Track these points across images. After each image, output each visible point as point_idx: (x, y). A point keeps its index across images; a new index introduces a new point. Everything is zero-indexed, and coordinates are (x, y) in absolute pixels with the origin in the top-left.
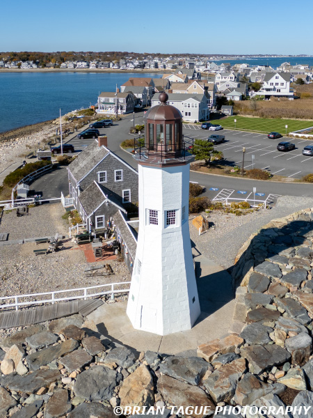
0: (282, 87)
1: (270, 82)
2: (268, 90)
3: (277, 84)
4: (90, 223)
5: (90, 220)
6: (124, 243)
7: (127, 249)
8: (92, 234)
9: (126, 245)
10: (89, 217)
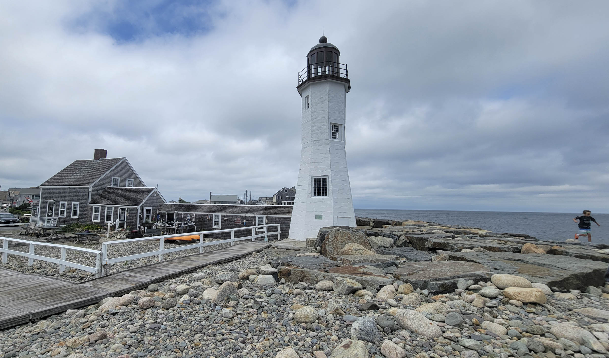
4: (139, 215)
5: (139, 211)
6: (212, 216)
7: (223, 216)
8: (142, 227)
9: (220, 215)
10: (139, 207)
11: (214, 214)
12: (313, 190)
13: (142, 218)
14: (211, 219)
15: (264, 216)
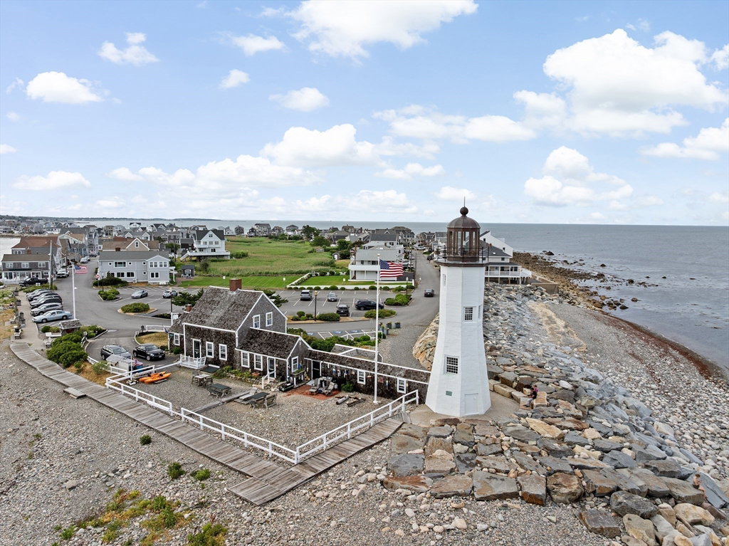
0: (217, 246)
1: (202, 241)
2: (201, 250)
3: (211, 243)
4: (287, 367)
5: (288, 363)
6: (356, 371)
7: (367, 374)
8: (291, 378)
9: (364, 371)
10: (287, 360)
11: (359, 370)
12: (446, 367)
13: (290, 369)
14: (356, 374)
15: (405, 380)
